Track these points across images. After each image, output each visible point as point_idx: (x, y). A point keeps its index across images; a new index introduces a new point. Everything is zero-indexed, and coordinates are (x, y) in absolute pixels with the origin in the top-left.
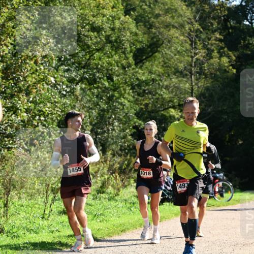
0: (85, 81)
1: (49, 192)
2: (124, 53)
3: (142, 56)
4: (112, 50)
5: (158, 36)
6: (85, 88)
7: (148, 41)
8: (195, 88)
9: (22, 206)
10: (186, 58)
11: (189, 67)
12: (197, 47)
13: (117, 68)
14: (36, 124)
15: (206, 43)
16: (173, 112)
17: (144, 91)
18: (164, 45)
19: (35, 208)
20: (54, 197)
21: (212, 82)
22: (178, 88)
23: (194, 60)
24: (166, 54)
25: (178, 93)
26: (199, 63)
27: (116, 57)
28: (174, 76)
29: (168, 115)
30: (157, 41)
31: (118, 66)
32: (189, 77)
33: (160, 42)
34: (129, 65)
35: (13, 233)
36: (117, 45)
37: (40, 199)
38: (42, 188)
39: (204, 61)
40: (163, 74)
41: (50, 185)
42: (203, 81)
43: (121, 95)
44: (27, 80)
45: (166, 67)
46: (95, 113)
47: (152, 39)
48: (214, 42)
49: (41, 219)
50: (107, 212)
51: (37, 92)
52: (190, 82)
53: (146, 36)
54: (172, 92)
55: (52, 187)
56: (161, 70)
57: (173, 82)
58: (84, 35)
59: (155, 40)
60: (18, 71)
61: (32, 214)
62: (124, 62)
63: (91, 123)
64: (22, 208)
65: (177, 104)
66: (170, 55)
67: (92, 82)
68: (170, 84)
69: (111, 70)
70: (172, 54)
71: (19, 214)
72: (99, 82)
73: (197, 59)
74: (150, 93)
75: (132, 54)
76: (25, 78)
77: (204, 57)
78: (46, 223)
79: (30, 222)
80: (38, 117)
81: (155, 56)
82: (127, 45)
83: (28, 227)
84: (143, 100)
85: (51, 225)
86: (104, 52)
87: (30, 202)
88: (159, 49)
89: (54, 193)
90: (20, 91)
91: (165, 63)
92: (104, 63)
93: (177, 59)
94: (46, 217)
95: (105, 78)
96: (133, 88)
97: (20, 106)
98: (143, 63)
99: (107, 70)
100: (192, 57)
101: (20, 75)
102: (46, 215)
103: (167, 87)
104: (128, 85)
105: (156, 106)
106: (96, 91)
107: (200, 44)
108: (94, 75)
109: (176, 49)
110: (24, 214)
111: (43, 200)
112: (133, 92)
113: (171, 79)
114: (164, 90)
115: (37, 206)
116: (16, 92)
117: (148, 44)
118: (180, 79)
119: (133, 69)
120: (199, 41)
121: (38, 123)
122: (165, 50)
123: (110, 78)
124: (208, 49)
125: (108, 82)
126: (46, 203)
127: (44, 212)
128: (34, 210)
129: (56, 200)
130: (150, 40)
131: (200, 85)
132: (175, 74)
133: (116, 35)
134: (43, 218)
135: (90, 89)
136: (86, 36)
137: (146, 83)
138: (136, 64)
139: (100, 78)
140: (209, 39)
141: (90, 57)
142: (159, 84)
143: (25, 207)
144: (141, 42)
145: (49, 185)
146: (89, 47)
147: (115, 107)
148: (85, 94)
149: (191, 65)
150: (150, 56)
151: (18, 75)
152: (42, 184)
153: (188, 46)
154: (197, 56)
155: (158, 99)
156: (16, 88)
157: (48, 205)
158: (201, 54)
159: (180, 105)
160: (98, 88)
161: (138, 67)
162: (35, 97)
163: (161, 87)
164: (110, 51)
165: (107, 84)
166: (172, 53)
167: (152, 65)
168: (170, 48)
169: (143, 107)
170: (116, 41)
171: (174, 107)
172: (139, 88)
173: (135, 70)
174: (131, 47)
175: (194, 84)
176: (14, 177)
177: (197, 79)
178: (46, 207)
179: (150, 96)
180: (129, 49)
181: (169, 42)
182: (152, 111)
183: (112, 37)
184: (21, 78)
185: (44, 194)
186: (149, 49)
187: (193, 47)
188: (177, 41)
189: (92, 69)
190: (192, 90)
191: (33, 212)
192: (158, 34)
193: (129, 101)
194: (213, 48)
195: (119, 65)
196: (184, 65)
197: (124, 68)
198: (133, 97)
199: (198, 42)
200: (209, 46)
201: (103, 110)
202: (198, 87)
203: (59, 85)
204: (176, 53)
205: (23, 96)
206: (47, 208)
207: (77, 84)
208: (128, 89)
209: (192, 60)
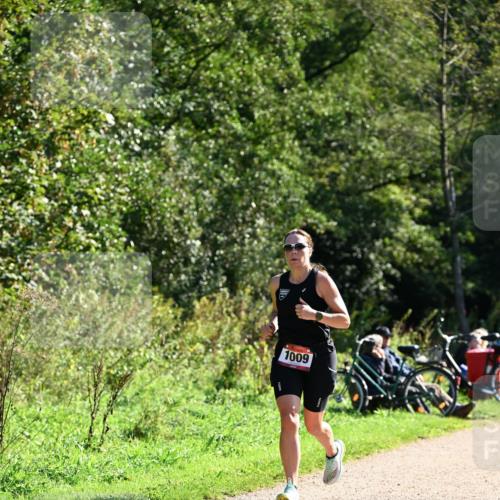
0: (188, 122)
1: (101, 385)
2: (279, 52)
3: (321, 60)
4: (251, 46)
5: (360, 12)
6: (187, 137)
7: (336, 25)
8: (450, 135)
9: (38, 418)
10: (429, 64)
11: (434, 87)
12: (454, 36)
13: (262, 90)
14: (71, 225)
15: (476, 28)
16: (396, 193)
17: (328, 142)
18: (375, 34)
19: (68, 422)
20: (114, 397)
21: (490, 121)
22: (408, 136)
23: (447, 68)
24: (379, 54)
25: (409, 147)
26: (460, 77)
27: (260, 63)
28: (399, 108)
29: (384, 200)
30: (359, 24)
31: (264, 83)
32: (434, 108)
33: (367, 27)
34: (292, 82)
35: (17, 482)
36: (263, 35)
37: (79, 403)
38: (86, 376)
39: (471, 72)
40: (372, 103)
41: (104, 369)
42: (468, 118)
43: (274, 153)
44: (50, 117)
45: (380, 85)
46: (209, 196)
47: (347, 18)
48: (494, 25)
49: (82, 448)
50: (241, 431)
51: (72, 147)
52: (436, 121)
53: (332, 12)
54: (395, 146)
55: (108, 373)
56: (366, 92)
57: (396, 122)
58: (183, 11)
59: (353, 21)
60: (27, 98)
61: (61, 439)
62: (279, 74)
63: (200, 221)
64: (38, 423)
65: (404, 174)
66: (389, 57)
67: (203, 121)
68: (390, 126)
69: (249, 93)
70: (394, 56)
71: (29, 437)
72: (220, 123)
73: (454, 67)
74: (342, 147)
75: (298, 55)
76: (43, 113)
77: (470, 61)
78: (93, 458)
79: (57, 457)
80: (74, 209)
81: (354, 61)
82: (287, 34)
83: (52, 467)
84: (326, 165)
85: (107, 463)
86: (232, 50)
87: (55, 409)
88: (362, 43)
89: (113, 388)
90: (33, 145)
91: (378, 77)
92: (231, 78)
93: (407, 66)
94: (95, 444)
95: (235, 113)
96: (300, 136)
97: (33, 181)
98: (325, 77)
99: (240, 93)
100: (442, 62)
101: (32, 107)
102: (95, 438)
103: (382, 134)
104: (290, 129)
105: (355, 180)
106: (212, 143)
107: (461, 30)
108: (208, 107)
109: (404, 43)
110: (42, 436)
111: (87, 403)
112: (301, 146)
113: (391, 114)
114: (375, 141)
115: (73, 418)
116: (21, 146)
117: (337, 32)
118: (413, 114)
119: (302, 90)
120: (459, 23)
121: (75, 223)
122: (378, 45)
123: (246, 113)
124: (480, 43)
125: (242, 122)
126: (93, 412)
127: (91, 431)
128: (66, 428)
129: (118, 405)
130: (340, 21)
131: (460, 127)
132: (401, 103)
133: (260, 10)
134: (87, 447)
135: (198, 140)
136: (188, 13)
137: (332, 123)
138: (309, 79)
139: (222, 114)
140: (483, 19)
141: (198, 62)
142: (363, 126)
143: (44, 421)
144: (321, 26)
145: (100, 369)
146: (195, 38)
147: (259, 181)
148: (186, 152)
149: (440, 82)
150: (341, 61)
151: (28, 107)
152: (85, 366)
153: (431, 35)
154: (454, 60)
155: (360, 161)
156: (23, 136)
157: (99, 416)
158: (464, 52)
159: (412, 177)
160: (216, 136)
161: (314, 86)
162: (69, 159)
163: (368, 134)
164: (247, 47)
165: (238, 126)
166: (395, 51)
167: (346, 82)
168: (388, 40)
169: (324, 180)
170: (260, 25)
171: (398, 182)
172: (316, 136)
173: (305, 94)
174: (295, 38)
175: (446, 126)
176: (18, 349)
177: (454, 115)
178: (95, 421)
179: (342, 155)
180: (290, 44)
181: (387, 25)
182: (347, 192)
183: (250, 15)
184: (35, 115)
185: (89, 390)
186: (340, 44)
187: (445, 37)
188: (405, 22)
189: (204, 91)
190: (443, 140)
191: (64, 434)
192: (359, 7)
193: (291, 168)
194: (491, 39)
195: (268, 81)
196: (423, 82)
197: (279, 89)
198: (302, 157)
199: (456, 27)
200: (483, 36)
201: (230, 190)
202: (457, 134)
203: (125, 127)
204: (403, 51)
205: (39, 156)
206: (98, 423)
207: (168, 127)
208: (289, 136)
209: (442, 70)
